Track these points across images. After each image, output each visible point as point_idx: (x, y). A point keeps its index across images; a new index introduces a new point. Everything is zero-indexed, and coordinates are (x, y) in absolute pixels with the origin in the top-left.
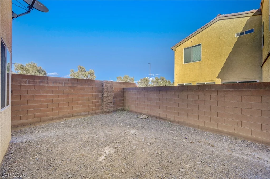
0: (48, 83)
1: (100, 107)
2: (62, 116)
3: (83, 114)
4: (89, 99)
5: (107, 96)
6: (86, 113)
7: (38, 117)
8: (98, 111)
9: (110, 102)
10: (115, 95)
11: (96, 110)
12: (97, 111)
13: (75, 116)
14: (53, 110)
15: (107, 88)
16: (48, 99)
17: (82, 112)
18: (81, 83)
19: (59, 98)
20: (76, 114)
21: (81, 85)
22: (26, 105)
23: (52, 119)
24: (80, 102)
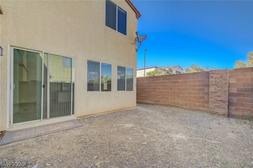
0: (160, 80)
1: (205, 104)
2: (168, 104)
3: (183, 106)
4: (190, 93)
5: (214, 91)
6: (187, 107)
7: (156, 101)
8: (203, 109)
9: (219, 100)
10: (237, 91)
11: (199, 106)
12: (200, 108)
13: (177, 107)
14: (162, 98)
15: (214, 80)
16: (160, 90)
17: (184, 105)
18: (182, 77)
19: (166, 91)
20: (178, 105)
21: (182, 80)
22: (151, 93)
23: (162, 105)
24: (181, 95)
